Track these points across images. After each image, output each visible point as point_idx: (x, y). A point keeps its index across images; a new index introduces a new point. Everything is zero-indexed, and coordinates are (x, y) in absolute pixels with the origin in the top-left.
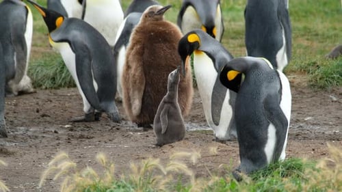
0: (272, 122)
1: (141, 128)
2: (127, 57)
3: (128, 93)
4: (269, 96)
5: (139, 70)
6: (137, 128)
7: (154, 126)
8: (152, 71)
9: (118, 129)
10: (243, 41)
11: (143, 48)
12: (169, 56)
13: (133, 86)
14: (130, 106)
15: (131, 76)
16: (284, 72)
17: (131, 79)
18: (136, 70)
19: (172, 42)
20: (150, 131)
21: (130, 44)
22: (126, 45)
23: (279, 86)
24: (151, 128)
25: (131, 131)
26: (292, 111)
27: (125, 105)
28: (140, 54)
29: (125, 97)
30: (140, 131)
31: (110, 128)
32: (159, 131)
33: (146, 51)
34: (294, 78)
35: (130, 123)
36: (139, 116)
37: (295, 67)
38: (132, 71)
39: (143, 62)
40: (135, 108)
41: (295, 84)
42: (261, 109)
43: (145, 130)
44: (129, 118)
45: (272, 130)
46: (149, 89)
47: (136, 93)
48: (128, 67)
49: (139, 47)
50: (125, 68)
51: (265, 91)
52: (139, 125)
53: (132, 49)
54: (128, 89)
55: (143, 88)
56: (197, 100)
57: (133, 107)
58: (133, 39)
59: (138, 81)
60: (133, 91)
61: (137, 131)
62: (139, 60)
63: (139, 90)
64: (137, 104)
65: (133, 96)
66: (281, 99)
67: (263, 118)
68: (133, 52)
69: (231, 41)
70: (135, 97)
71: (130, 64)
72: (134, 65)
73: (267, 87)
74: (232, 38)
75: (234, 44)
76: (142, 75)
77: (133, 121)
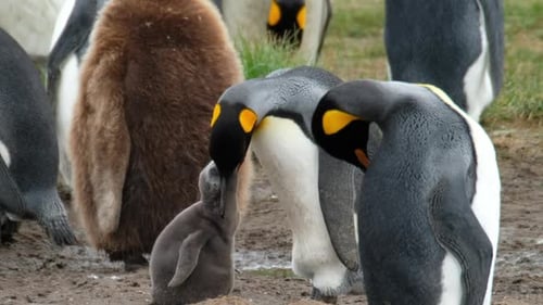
0: (453, 251)
1: (119, 265)
2: (84, 84)
3: (87, 176)
4: (444, 184)
5: (115, 116)
6: (108, 264)
7: (151, 258)
8: (148, 120)
9: (60, 266)
10: (379, 42)
11: (124, 61)
12: (191, 80)
13: (99, 159)
14: (91, 207)
15: (94, 133)
16: (483, 123)
17: (94, 141)
18: (106, 116)
19: (200, 43)
20: (141, 272)
21: (90, 52)
22: (79, 53)
23: (468, 159)
24: (144, 263)
25: (94, 271)
26: (503, 221)
27: (77, 203)
28: (117, 74)
29: (80, 185)
30: (116, 271)
31: (40, 263)
32: (165, 273)
33: (132, 66)
34: (509, 136)
35: (92, 251)
36: (114, 235)
37: (510, 107)
38: (97, 120)
39: (126, 97)
40: (105, 215)
41: (512, 151)
43: (129, 270)
44: (89, 238)
45: (451, 270)
46: (141, 165)
47: (108, 174)
48: (86, 109)
49: (113, 57)
50: (79, 112)
51: (435, 169)
53: (95, 61)
54: (85, 166)
55: (125, 161)
56: (264, 193)
57: (100, 213)
58: (101, 36)
59: (111, 146)
60: (100, 171)
61: (108, 272)
62: (114, 92)
63: (116, 169)
64: (109, 203)
65: (101, 182)
66: (474, 192)
67: (429, 239)
68: (99, 69)
69: (348, 41)
70: (104, 185)
71: (91, 101)
72: (101, 105)
73: (438, 160)
74: (352, 35)
75: (356, 50)
76: (121, 128)
77: (100, 246)
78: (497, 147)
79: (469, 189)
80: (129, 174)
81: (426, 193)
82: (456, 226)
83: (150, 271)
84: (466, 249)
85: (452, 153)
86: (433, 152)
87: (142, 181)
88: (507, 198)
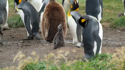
0: (96, 41)
2: (43, 16)
3: (44, 30)
5: (48, 21)
8: (52, 22)
9: (40, 42)
11: (49, 13)
12: (59, 16)
13: (45, 27)
14: (44, 34)
15: (45, 23)
16: (100, 22)
17: (45, 24)
18: (46, 21)
20: (52, 43)
23: (98, 28)
24: (52, 42)
25: (45, 43)
26: (103, 36)
27: (42, 34)
28: (48, 15)
29: (43, 31)
30: (48, 43)
31: (37, 42)
32: (55, 43)
33: (50, 14)
34: (104, 24)
35: (44, 40)
37: (105, 20)
38: (45, 21)
39: (49, 18)
40: (46, 35)
41: (105, 26)
42: (92, 36)
43: (50, 43)
44: (44, 39)
46: (51, 28)
47: (46, 29)
48: (44, 20)
49: (47, 12)
51: (93, 29)
52: (48, 41)
53: (45, 13)
54: (43, 28)
55: (49, 27)
56: (69, 32)
57: (45, 35)
59: (47, 25)
60: (45, 29)
61: (47, 43)
62: (47, 17)
64: (47, 33)
65: (45, 30)
66: (99, 32)
67: (92, 39)
68: (45, 14)
70: (46, 31)
71: (44, 19)
72: (46, 19)
73: (94, 28)
74: (82, 9)
75: (82, 12)
76: (48, 23)
77: (45, 40)
78: (102, 25)
79: (98, 32)
80: (50, 29)
81: (92, 32)
82: (96, 37)
83: (53, 43)
84: (98, 40)
85: (96, 27)
86: (93, 26)
87: (51, 30)
88: (104, 33)
